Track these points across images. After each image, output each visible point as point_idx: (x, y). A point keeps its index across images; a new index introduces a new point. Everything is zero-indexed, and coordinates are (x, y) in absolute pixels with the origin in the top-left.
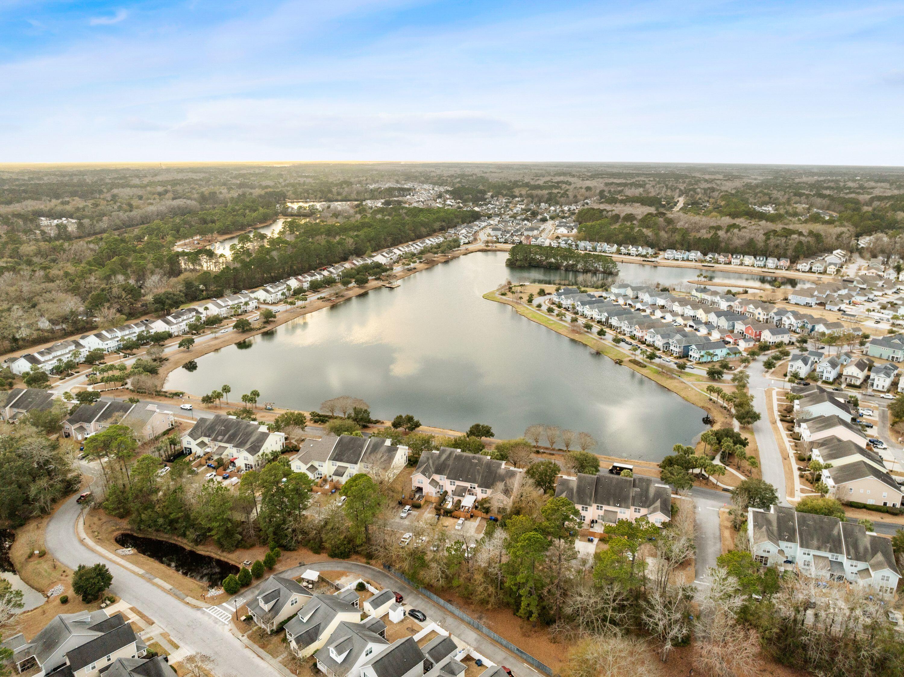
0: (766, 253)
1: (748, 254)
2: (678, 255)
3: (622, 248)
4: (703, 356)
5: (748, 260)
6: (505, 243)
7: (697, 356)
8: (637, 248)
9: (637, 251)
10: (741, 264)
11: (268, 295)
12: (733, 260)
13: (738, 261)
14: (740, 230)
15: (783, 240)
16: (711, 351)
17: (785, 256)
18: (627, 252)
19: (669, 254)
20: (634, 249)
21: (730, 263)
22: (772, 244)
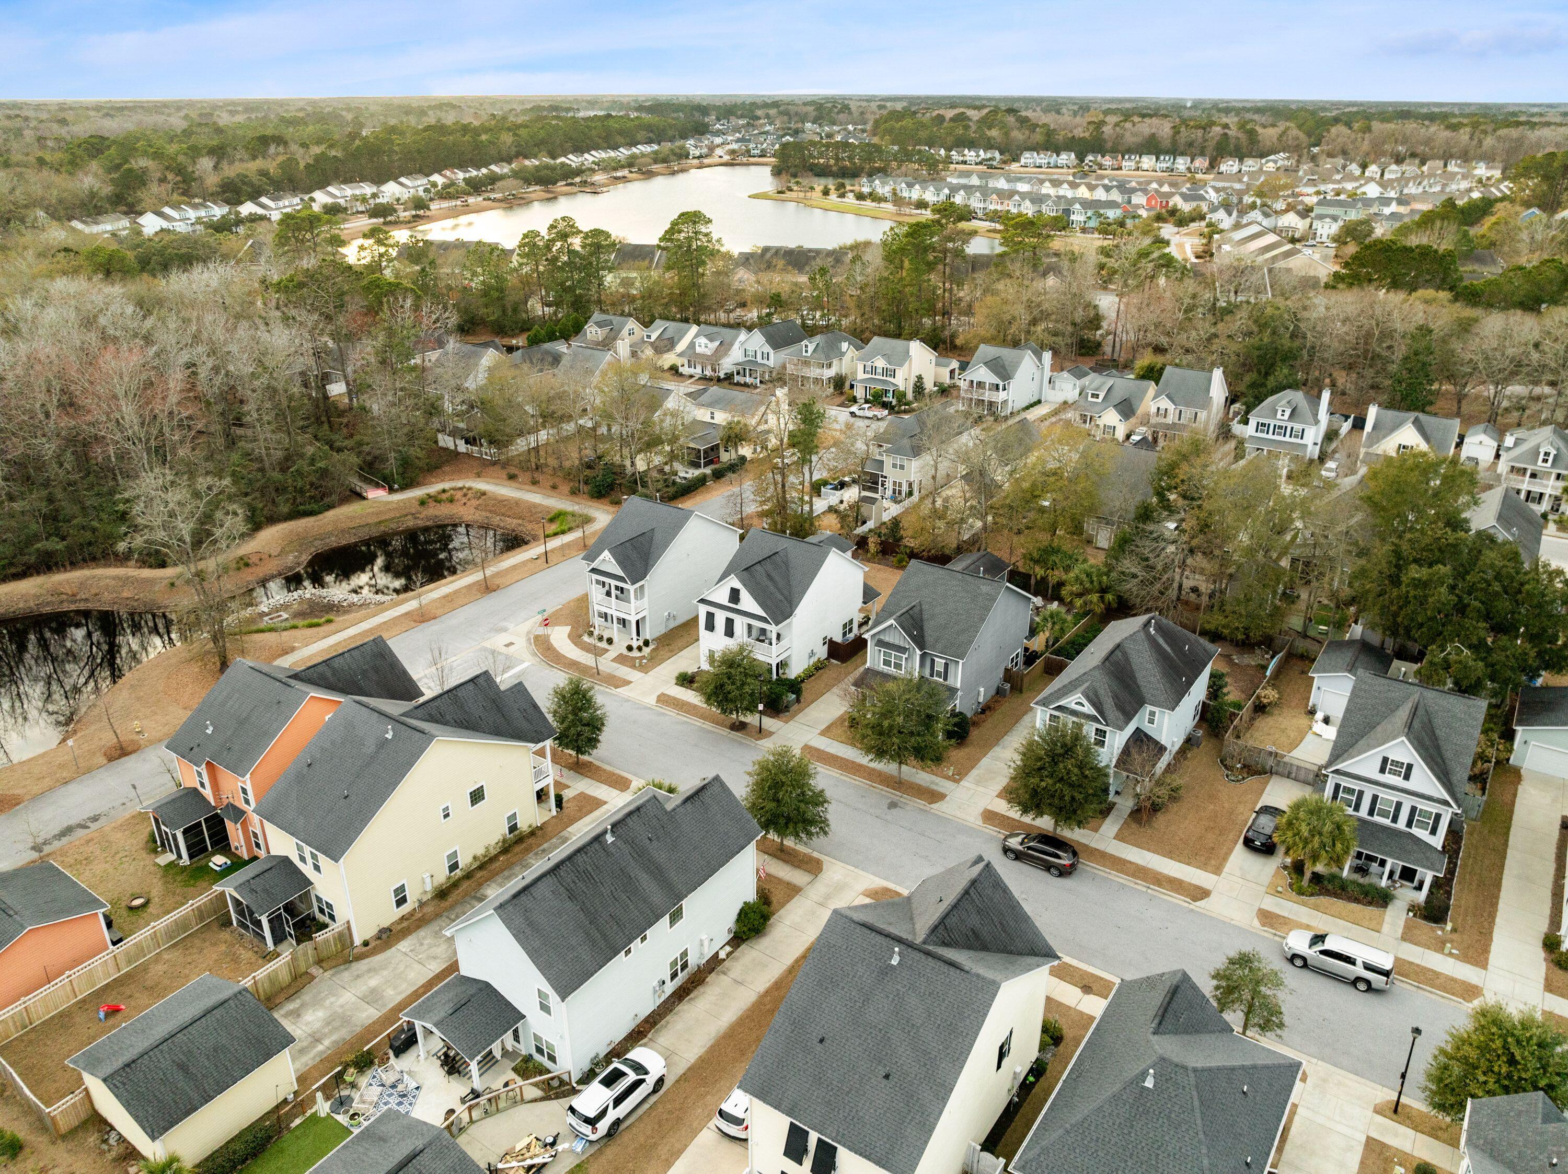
0: (1174, 151)
1: (1149, 153)
2: (1042, 158)
3: (953, 153)
4: (1089, 218)
5: (1148, 162)
6: (760, 156)
7: (1082, 218)
8: (977, 153)
9: (978, 156)
10: (1138, 169)
11: (404, 190)
12: (1124, 163)
13: (1132, 164)
14: (1134, 125)
15: (1200, 133)
16: (1102, 211)
17: (1202, 154)
18: (961, 159)
19: (1027, 158)
20: (973, 153)
21: (1120, 168)
22: (1183, 140)
